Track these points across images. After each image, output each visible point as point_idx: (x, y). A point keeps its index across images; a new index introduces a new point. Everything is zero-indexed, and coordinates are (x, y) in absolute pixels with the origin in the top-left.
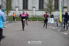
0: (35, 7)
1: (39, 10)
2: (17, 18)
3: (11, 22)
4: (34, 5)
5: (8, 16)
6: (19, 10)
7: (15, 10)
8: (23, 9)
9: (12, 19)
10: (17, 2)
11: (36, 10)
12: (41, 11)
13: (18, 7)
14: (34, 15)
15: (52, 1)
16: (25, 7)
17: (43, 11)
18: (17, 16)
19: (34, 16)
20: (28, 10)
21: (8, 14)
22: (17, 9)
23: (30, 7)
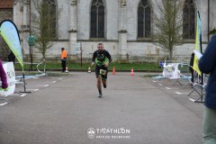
0: (125, 32)
1: (138, 41)
2: (73, 63)
3: (54, 75)
4: (122, 24)
5: (44, 58)
6: (78, 41)
7: (68, 40)
8: (91, 36)
9: (58, 65)
10: (72, 17)
11: (128, 41)
12: (144, 41)
13: (75, 31)
14: (124, 53)
15: (175, 12)
16: (97, 30)
17: (150, 44)
18: (72, 58)
19: (124, 57)
20: (106, 41)
21: (44, 53)
22: (73, 37)
23: (110, 32)
